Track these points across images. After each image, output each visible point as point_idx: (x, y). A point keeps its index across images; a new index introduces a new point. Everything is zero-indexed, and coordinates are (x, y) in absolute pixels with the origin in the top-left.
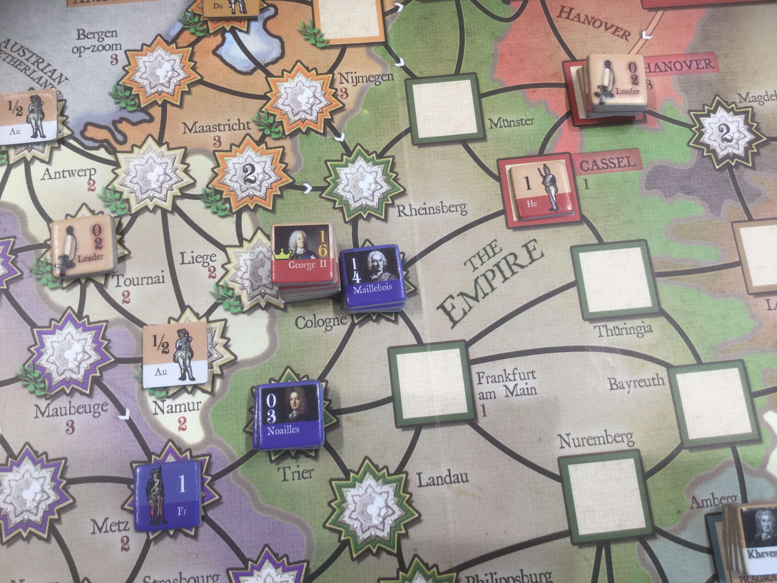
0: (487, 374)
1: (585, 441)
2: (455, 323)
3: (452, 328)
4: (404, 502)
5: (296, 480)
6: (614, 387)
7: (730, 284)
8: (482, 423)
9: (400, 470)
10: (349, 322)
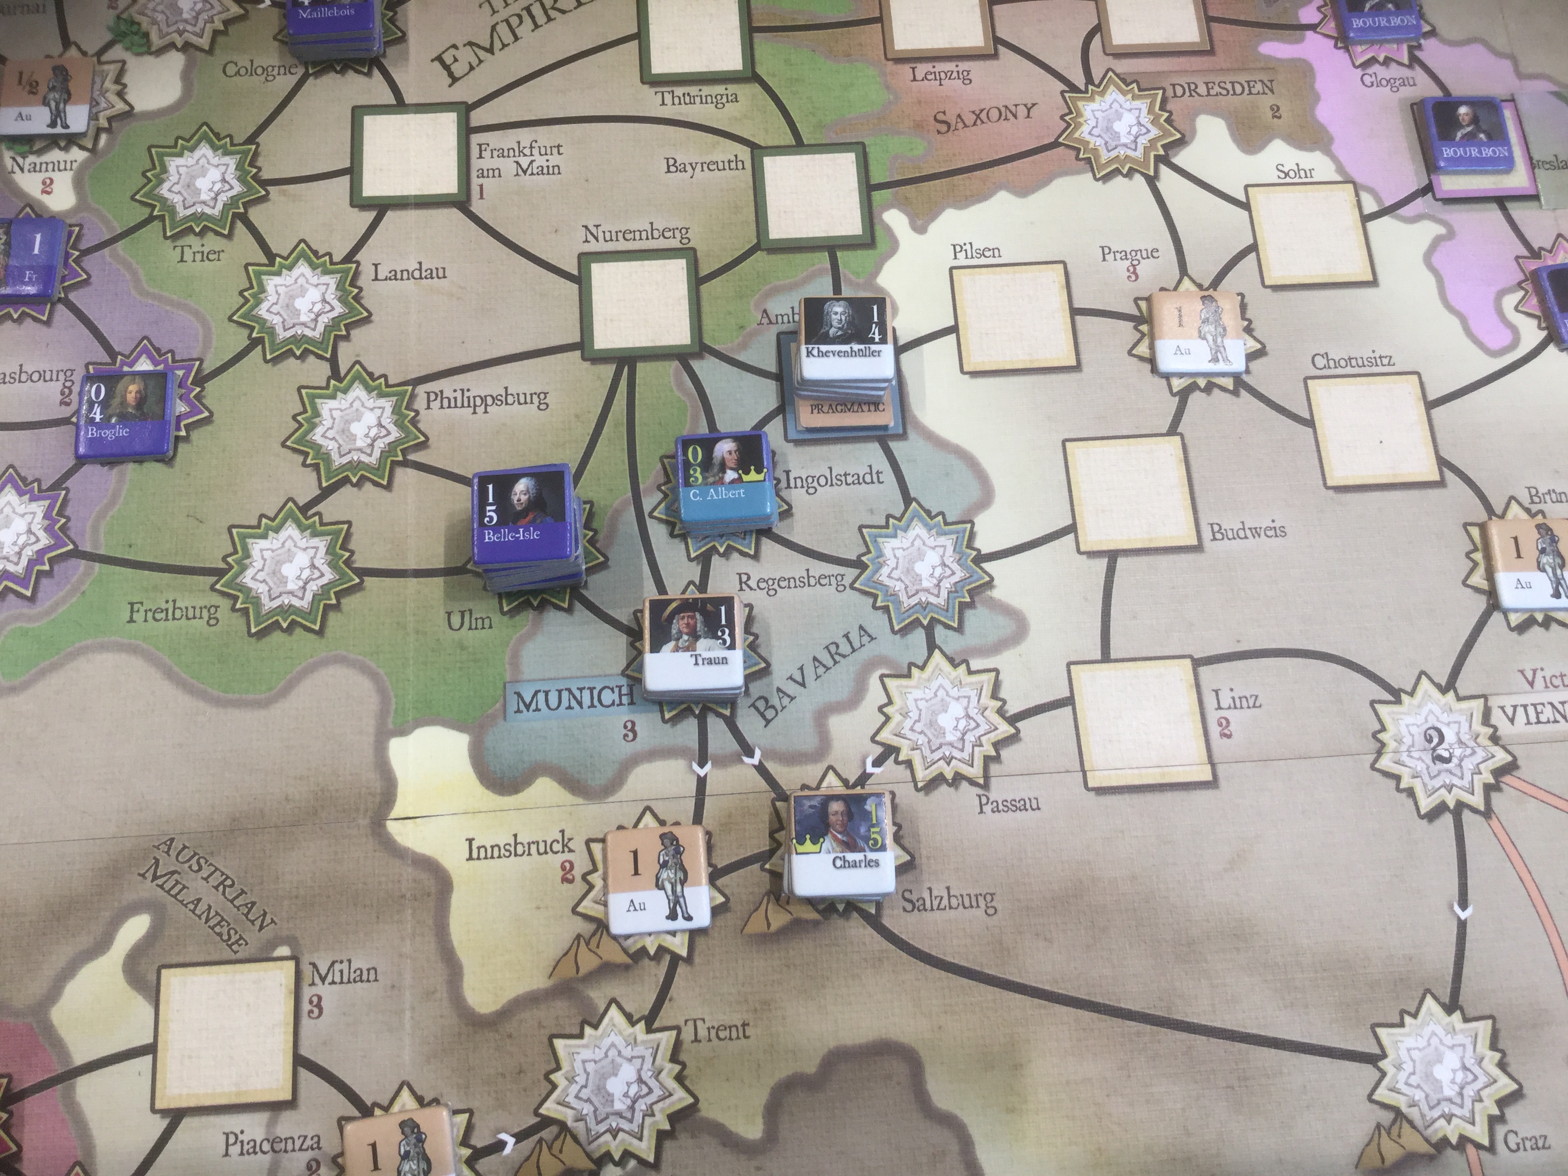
0: (492, 146)
1: (620, 235)
2: (454, 79)
3: (450, 86)
4: (350, 298)
5: (198, 263)
6: (673, 169)
7: (861, 44)
8: (477, 207)
9: (349, 258)
10: (300, 71)
